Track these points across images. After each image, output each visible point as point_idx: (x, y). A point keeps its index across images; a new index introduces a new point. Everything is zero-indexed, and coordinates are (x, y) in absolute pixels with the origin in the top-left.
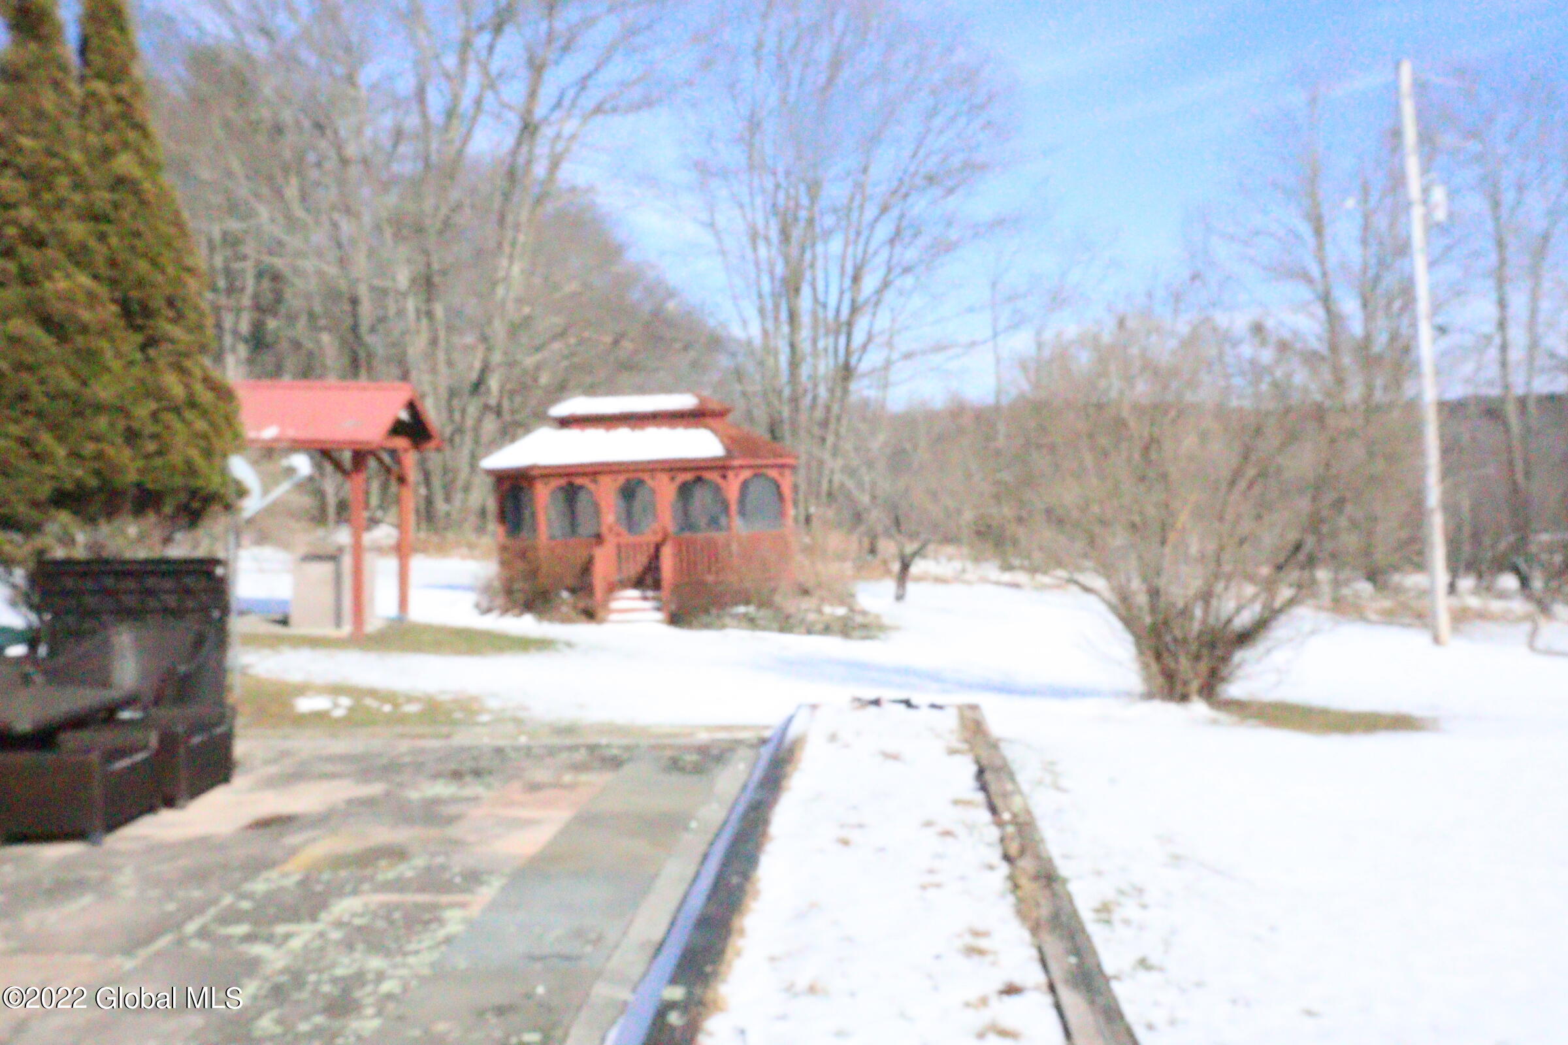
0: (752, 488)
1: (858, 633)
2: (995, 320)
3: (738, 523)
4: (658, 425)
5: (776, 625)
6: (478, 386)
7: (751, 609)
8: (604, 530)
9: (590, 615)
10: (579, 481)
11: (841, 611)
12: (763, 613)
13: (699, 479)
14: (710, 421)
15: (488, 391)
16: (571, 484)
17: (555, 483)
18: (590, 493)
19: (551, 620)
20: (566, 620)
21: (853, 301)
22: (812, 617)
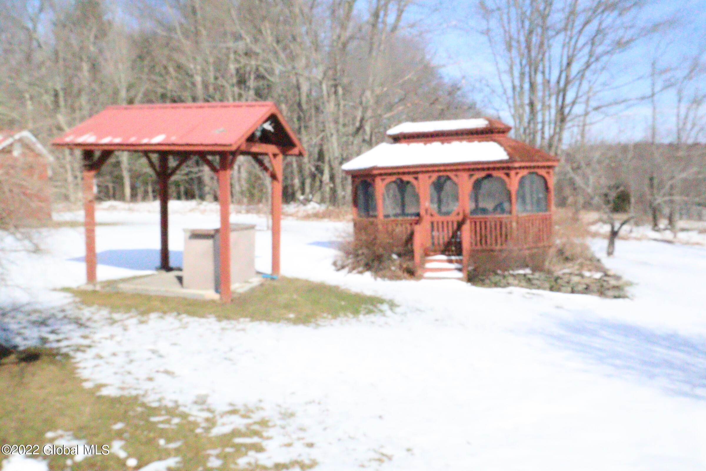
0: (527, 182)
1: (611, 293)
2: (653, 84)
3: (517, 208)
4: (461, 140)
5: (547, 285)
6: (359, 129)
7: (528, 271)
8: (423, 213)
9: (411, 273)
10: (406, 178)
11: (598, 275)
12: (537, 275)
13: (489, 176)
14: (496, 136)
15: (364, 131)
16: (402, 181)
17: (390, 179)
18: (413, 186)
19: (383, 277)
20: (394, 277)
21: (567, 77)
22: (576, 279)
